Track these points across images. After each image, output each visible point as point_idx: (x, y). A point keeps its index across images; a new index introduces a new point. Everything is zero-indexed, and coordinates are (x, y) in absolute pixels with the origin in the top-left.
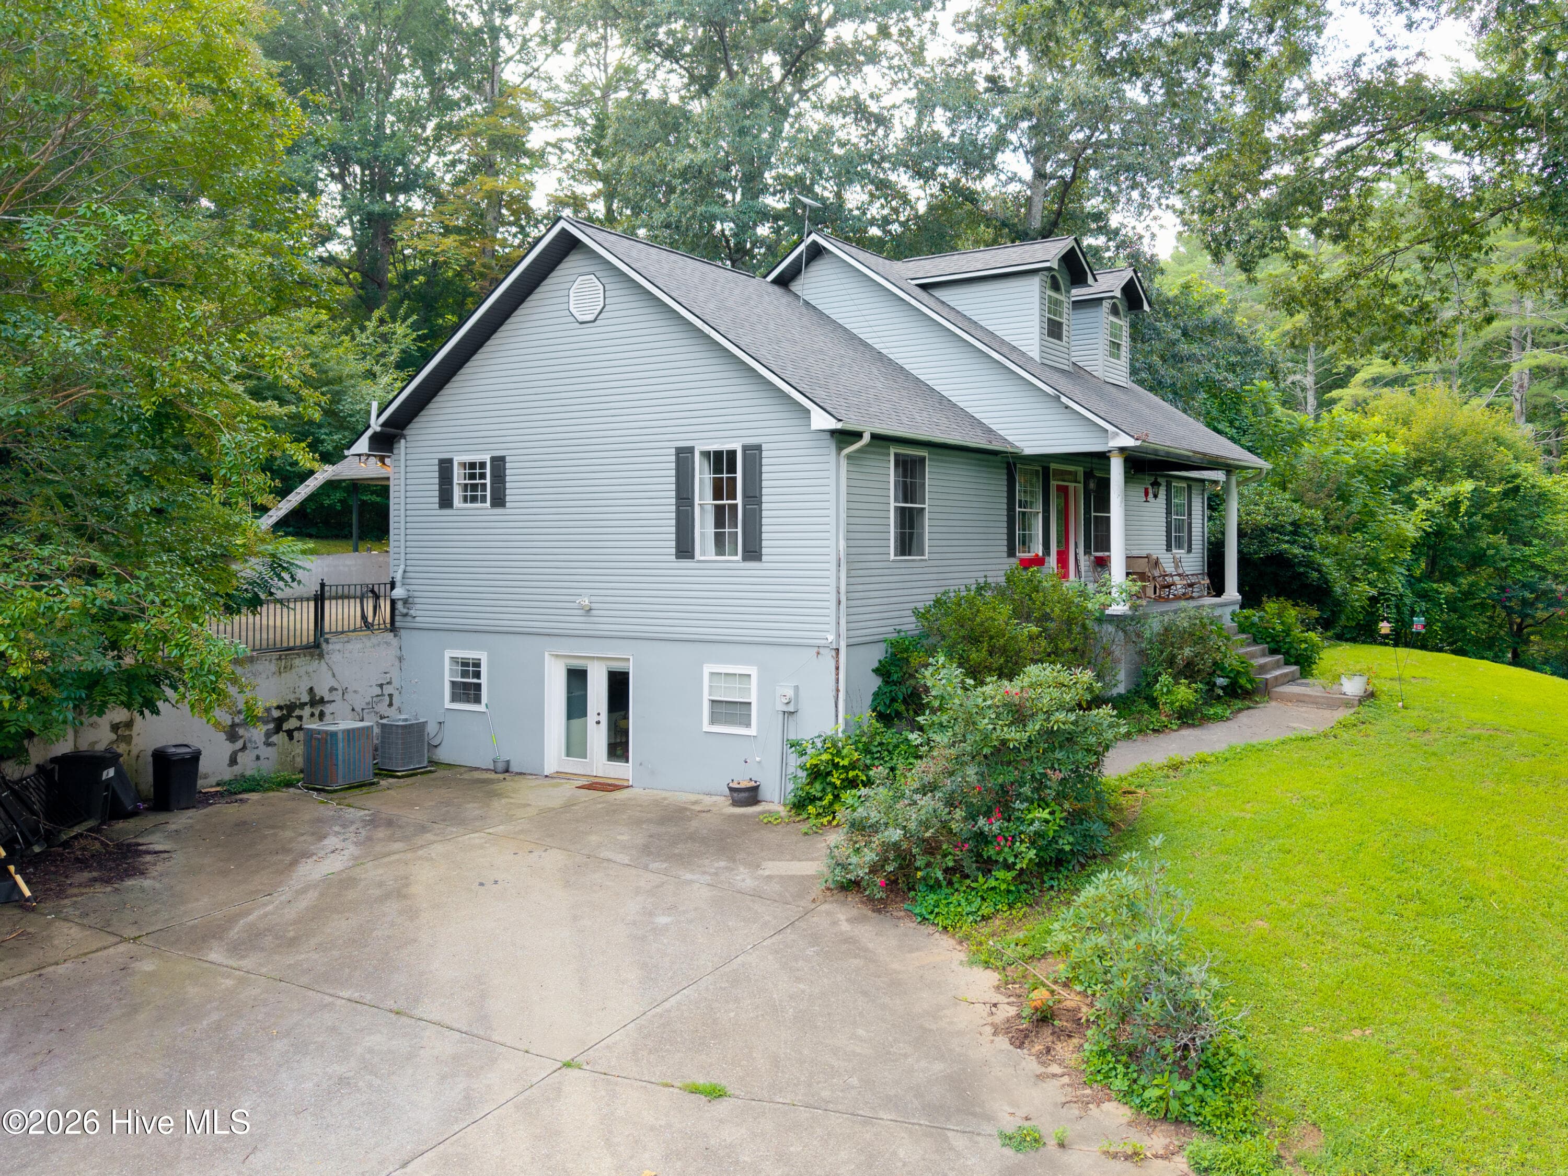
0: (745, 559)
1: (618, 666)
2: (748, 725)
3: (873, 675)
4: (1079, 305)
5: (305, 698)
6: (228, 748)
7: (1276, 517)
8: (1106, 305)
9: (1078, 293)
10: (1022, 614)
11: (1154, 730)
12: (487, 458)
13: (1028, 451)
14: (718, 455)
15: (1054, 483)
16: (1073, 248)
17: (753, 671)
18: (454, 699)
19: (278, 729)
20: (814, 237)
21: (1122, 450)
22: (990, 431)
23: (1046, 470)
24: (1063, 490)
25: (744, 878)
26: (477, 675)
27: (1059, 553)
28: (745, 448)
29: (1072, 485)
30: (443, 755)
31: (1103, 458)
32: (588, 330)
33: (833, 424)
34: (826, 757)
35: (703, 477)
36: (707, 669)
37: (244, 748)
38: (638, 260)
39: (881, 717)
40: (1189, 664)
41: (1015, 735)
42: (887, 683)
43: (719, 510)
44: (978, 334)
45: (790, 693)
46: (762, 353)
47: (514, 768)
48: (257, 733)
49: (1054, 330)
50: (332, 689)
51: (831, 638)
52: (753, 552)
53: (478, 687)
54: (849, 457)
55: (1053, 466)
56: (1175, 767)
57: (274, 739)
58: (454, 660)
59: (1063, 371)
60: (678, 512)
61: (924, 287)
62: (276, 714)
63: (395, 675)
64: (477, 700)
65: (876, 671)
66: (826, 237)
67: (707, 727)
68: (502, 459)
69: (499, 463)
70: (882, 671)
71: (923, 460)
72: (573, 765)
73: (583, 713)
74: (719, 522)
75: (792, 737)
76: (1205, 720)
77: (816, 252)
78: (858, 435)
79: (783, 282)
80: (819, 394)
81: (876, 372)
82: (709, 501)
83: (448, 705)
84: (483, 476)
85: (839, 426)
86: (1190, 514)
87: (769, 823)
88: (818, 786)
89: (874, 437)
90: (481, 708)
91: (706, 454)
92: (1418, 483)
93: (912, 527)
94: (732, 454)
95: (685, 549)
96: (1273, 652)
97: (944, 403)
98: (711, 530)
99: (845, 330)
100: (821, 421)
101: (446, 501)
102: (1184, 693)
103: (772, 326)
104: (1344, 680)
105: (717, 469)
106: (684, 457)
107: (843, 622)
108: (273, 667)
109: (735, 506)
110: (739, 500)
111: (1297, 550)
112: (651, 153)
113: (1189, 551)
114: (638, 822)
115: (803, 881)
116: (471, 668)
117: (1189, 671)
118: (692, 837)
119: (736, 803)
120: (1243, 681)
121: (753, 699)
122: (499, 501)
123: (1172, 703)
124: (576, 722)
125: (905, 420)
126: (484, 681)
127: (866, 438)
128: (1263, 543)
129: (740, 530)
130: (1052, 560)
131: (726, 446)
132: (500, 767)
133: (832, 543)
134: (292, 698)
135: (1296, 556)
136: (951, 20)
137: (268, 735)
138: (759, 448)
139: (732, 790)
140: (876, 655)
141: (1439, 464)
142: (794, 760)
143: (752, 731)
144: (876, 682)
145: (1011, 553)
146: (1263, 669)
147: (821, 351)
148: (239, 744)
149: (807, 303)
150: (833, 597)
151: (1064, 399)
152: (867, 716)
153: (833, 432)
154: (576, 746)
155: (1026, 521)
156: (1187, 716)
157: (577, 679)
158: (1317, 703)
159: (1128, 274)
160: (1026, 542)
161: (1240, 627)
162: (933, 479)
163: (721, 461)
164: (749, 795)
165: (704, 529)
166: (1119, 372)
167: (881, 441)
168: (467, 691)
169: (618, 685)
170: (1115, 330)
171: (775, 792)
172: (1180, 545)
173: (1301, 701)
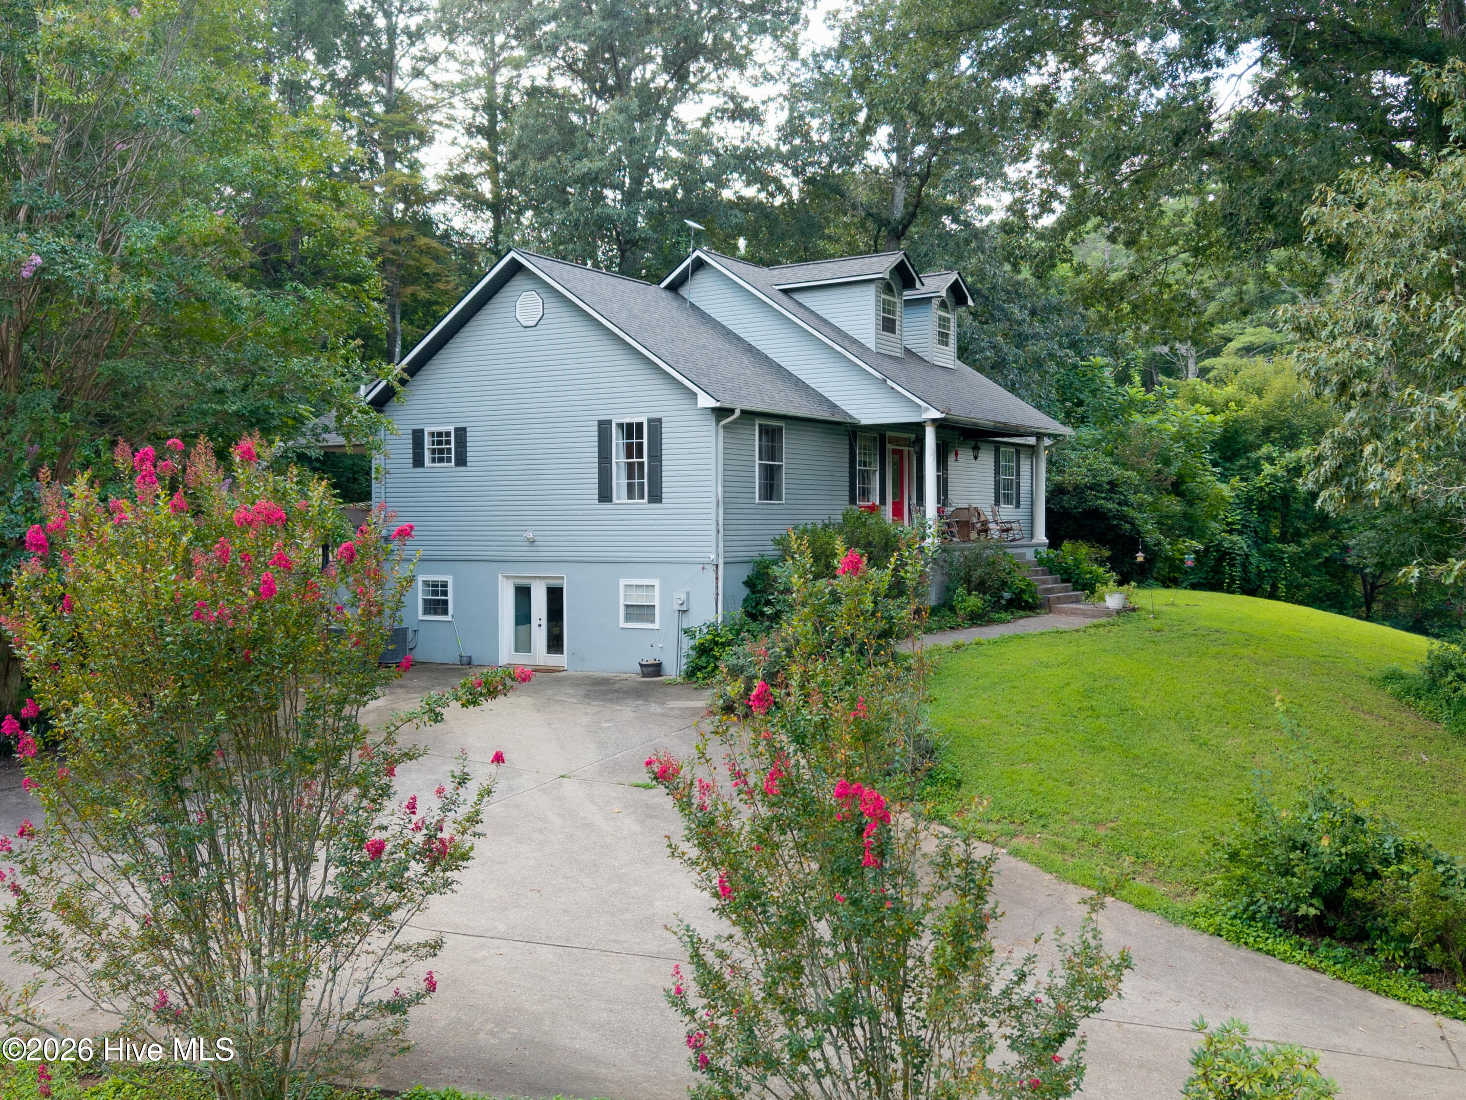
0: (650, 502)
1: (555, 583)
2: (653, 621)
3: (743, 587)
4: (908, 303)
7: (1094, 477)
8: (935, 303)
9: (908, 294)
11: (951, 628)
12: (451, 429)
13: (864, 422)
14: (630, 426)
15: (889, 447)
16: (902, 262)
17: (656, 582)
18: (426, 612)
20: (698, 253)
21: (934, 421)
22: (835, 406)
23: (883, 438)
24: (898, 453)
25: (655, 708)
26: (445, 593)
27: (894, 503)
28: (650, 421)
29: (906, 449)
30: (419, 655)
32: (529, 332)
33: (714, 404)
34: (709, 637)
35: (618, 442)
36: (623, 582)
38: (569, 281)
39: (749, 615)
40: (981, 582)
42: (753, 592)
43: (630, 466)
44: (826, 330)
45: (683, 597)
46: (662, 352)
47: (475, 661)
49: (888, 325)
51: (713, 557)
52: (656, 497)
53: (446, 602)
54: (725, 427)
55: (889, 434)
56: (958, 647)
58: (426, 583)
59: (895, 358)
60: (600, 468)
61: (785, 292)
64: (445, 612)
65: (745, 583)
66: (706, 253)
67: (622, 624)
68: (464, 429)
69: (461, 433)
70: (749, 583)
71: (780, 429)
72: (521, 659)
73: (528, 621)
74: (630, 475)
75: (685, 626)
76: (990, 622)
77: (699, 264)
78: (731, 411)
79: (674, 288)
80: (704, 381)
81: (746, 361)
82: (623, 460)
83: (421, 617)
84: (448, 442)
85: (718, 405)
86: (1018, 475)
87: (670, 684)
88: (704, 659)
89: (743, 412)
90: (448, 618)
91: (620, 426)
92: (1265, 450)
93: (772, 479)
94: (640, 426)
95: (605, 495)
96: (1064, 581)
97: (799, 384)
98: (624, 481)
99: (723, 326)
100: (705, 401)
101: (418, 461)
102: (974, 601)
103: (667, 329)
104: (1107, 598)
105: (629, 436)
106: (604, 427)
107: (721, 545)
109: (641, 465)
110: (645, 459)
111: (1110, 505)
112: (552, 159)
113: (1018, 506)
114: (578, 685)
115: (694, 711)
116: (438, 588)
117: (981, 587)
118: (617, 691)
119: (644, 675)
120: (1026, 597)
121: (657, 603)
122: (461, 461)
123: (966, 609)
124: (522, 628)
125: (767, 400)
126: (450, 597)
127: (737, 413)
128: (1082, 500)
129: (646, 481)
130: (888, 510)
131: (635, 420)
132: (465, 660)
133: (713, 489)
135: (1110, 510)
136: (824, 16)
138: (660, 420)
139: (641, 665)
140: (745, 572)
141: (1286, 432)
142: (687, 644)
143: (656, 626)
144: (745, 592)
145: (852, 501)
146: (1048, 591)
147: (704, 346)
149: (692, 305)
150: (713, 527)
151: (889, 382)
152: (738, 612)
153: (714, 410)
154: (523, 644)
155: (866, 477)
156: (976, 619)
157: (523, 594)
158: (1085, 615)
159: (953, 276)
160: (865, 493)
161: (1041, 562)
162: (788, 443)
163: (631, 430)
164: (655, 669)
165: (619, 481)
166: (947, 356)
167: (748, 415)
168: (436, 606)
169: (555, 595)
170: (944, 323)
171: (674, 668)
172: (1008, 501)
173: (1074, 613)
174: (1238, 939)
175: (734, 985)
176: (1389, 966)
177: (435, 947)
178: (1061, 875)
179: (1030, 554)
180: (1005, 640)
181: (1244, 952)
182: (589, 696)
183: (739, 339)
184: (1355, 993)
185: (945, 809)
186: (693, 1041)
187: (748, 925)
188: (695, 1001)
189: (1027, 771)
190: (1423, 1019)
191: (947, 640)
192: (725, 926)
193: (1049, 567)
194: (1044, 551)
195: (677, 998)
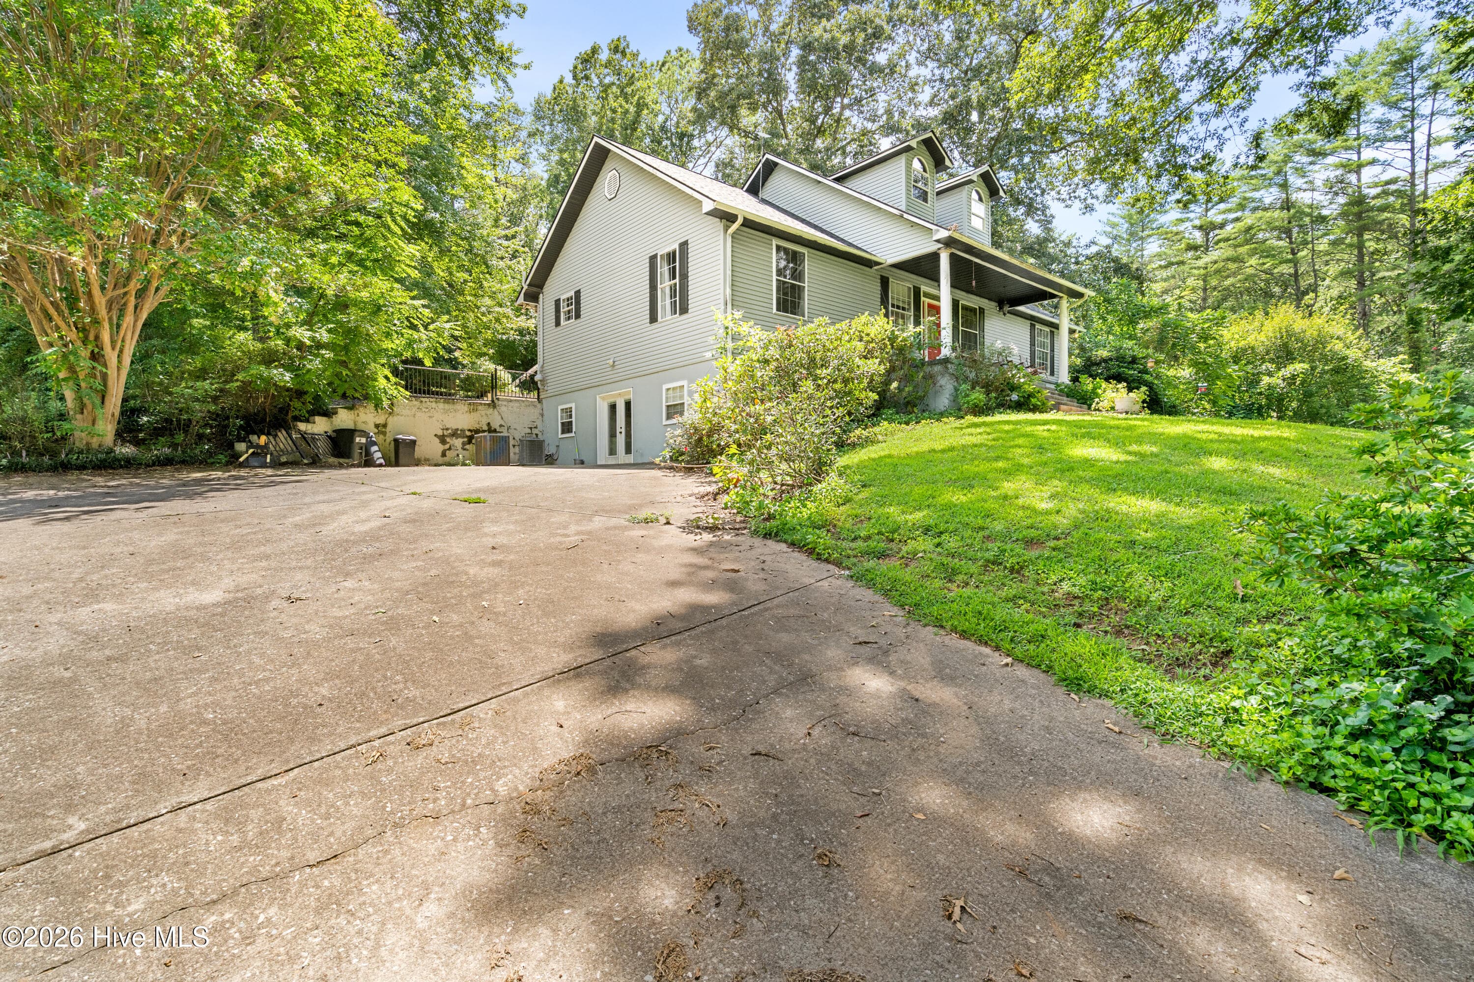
0: (681, 315)
1: (628, 397)
5: (485, 428)
6: (441, 448)
13: (890, 261)
15: (924, 300)
17: (685, 383)
18: (561, 432)
19: (470, 442)
23: (917, 289)
26: (571, 416)
28: (680, 245)
33: (712, 206)
35: (663, 269)
36: (664, 386)
37: (450, 449)
48: (458, 442)
50: (501, 426)
52: (685, 310)
53: (571, 423)
55: (924, 288)
57: (467, 447)
58: (560, 410)
60: (651, 296)
62: (468, 434)
63: (538, 423)
64: (571, 430)
67: (664, 422)
69: (578, 295)
72: (612, 460)
74: (669, 295)
79: (754, 192)
83: (558, 434)
86: (1052, 350)
90: (573, 435)
91: (664, 256)
94: (674, 252)
95: (653, 317)
97: (838, 239)
98: (668, 301)
105: (668, 262)
106: (653, 262)
108: (466, 408)
109: (675, 286)
110: (678, 280)
116: (568, 413)
117: (988, 387)
121: (685, 400)
122: (578, 316)
123: (968, 402)
126: (573, 419)
127: (740, 221)
129: (678, 299)
131: (672, 248)
132: (578, 462)
134: (478, 426)
137: (464, 444)
138: (687, 243)
148: (447, 446)
151: (905, 216)
155: (900, 318)
156: (980, 413)
157: (613, 409)
161: (1060, 391)
162: (812, 270)
163: (669, 258)
165: (662, 303)
168: (568, 426)
183: (796, 216)
193: (1067, 393)
194: (1064, 385)
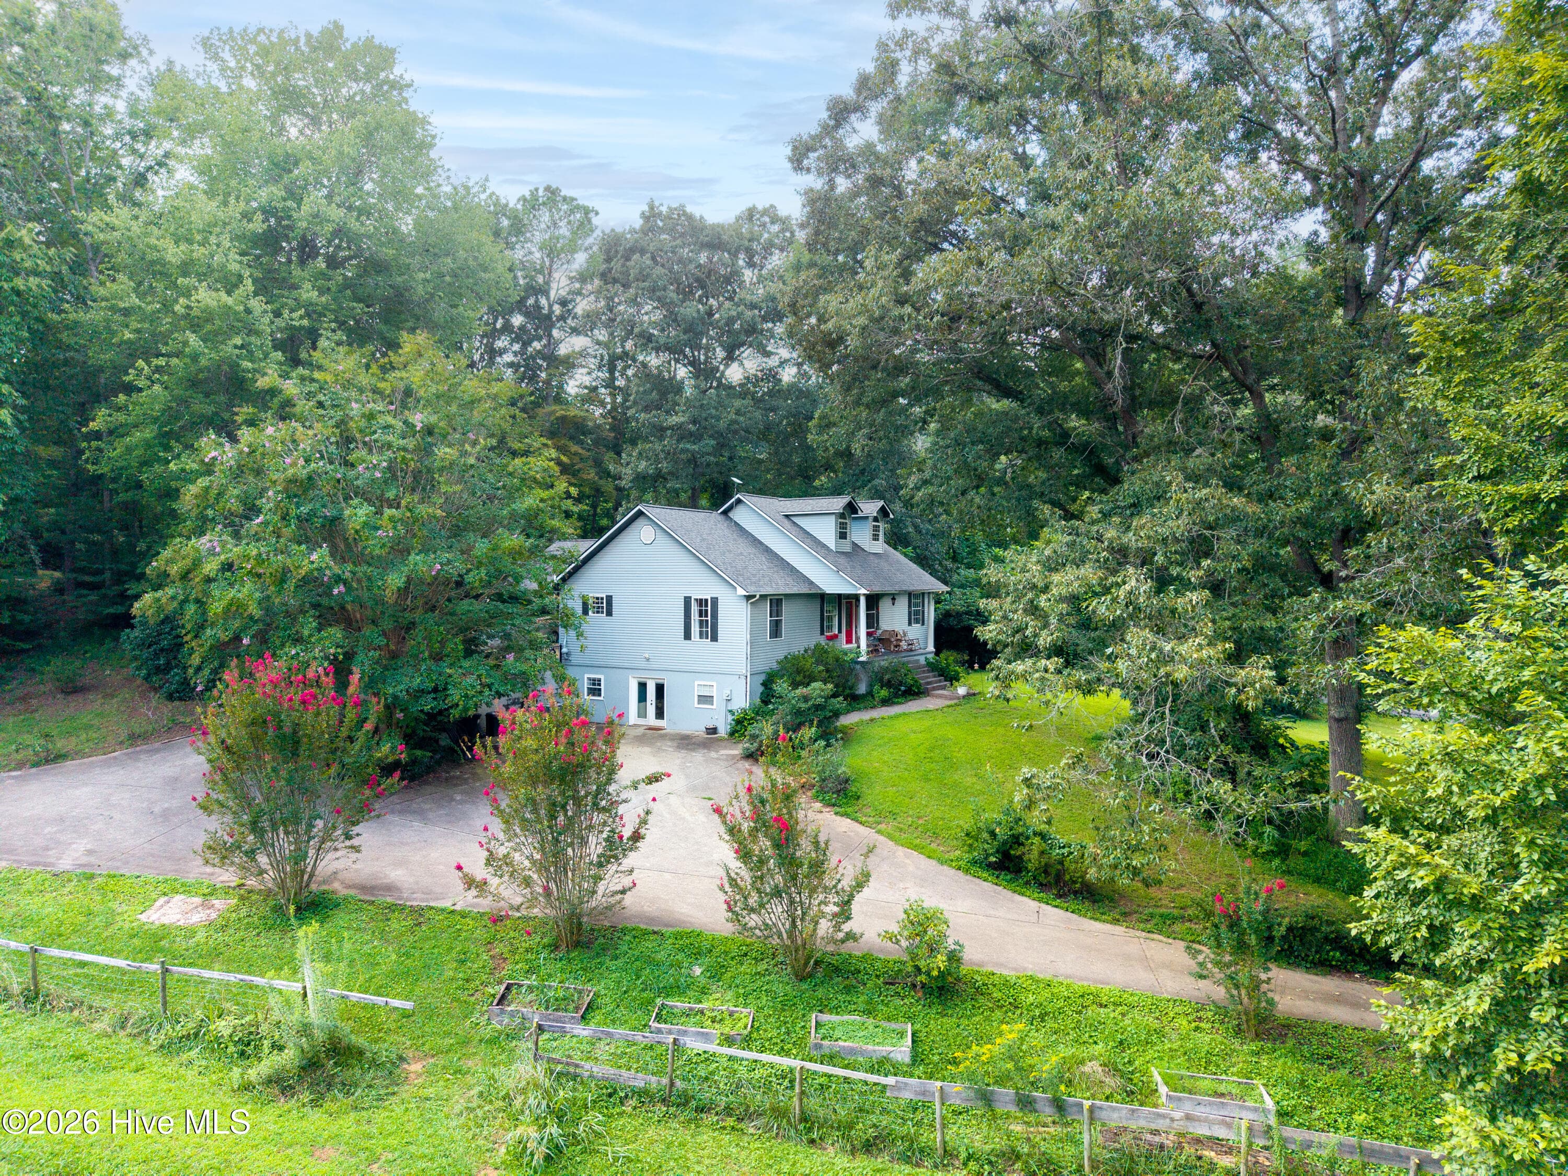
1: (660, 682)
2: (713, 705)
3: (760, 687)
4: (854, 522)
8: (870, 519)
9: (854, 517)
10: (818, 662)
11: (871, 708)
12: (604, 596)
13: (829, 592)
14: (701, 600)
15: (844, 601)
16: (850, 500)
20: (738, 495)
21: (864, 593)
22: (812, 583)
23: (840, 601)
24: (849, 603)
25: (713, 754)
27: (847, 632)
28: (712, 598)
29: (854, 601)
31: (856, 597)
32: (647, 547)
33: (745, 592)
34: (742, 715)
35: (695, 609)
38: (669, 521)
39: (763, 702)
40: (889, 681)
41: (803, 706)
42: (764, 688)
43: (701, 621)
44: (808, 541)
45: (729, 692)
46: (718, 563)
47: (616, 723)
49: (843, 536)
51: (744, 671)
52: (714, 638)
53: (600, 690)
54: (751, 603)
56: (872, 720)
59: (847, 552)
60: (685, 621)
61: (787, 516)
65: (761, 685)
66: (743, 496)
68: (611, 597)
69: (609, 599)
70: (764, 684)
71: (782, 603)
72: (641, 721)
73: (645, 701)
74: (701, 626)
75: (729, 708)
76: (893, 703)
77: (739, 501)
78: (755, 596)
79: (725, 513)
80: (740, 579)
82: (697, 617)
84: (602, 603)
85: (748, 593)
86: (923, 606)
87: (721, 740)
88: (739, 727)
89: (761, 595)
90: (601, 698)
93: (777, 627)
94: (706, 600)
95: (687, 636)
96: (938, 676)
97: (793, 571)
98: (698, 629)
99: (752, 536)
100: (741, 591)
101: (586, 612)
102: (884, 693)
103: (722, 545)
104: (960, 687)
106: (687, 600)
107: (749, 666)
113: (922, 624)
114: (673, 739)
115: (733, 756)
117: (889, 684)
118: (694, 744)
119: (709, 733)
120: (914, 688)
122: (609, 613)
123: (881, 698)
124: (642, 704)
125: (775, 586)
126: (602, 687)
127: (758, 597)
128: (960, 621)
130: (843, 636)
131: (704, 597)
133: (745, 635)
139: (706, 728)
140: (762, 678)
142: (730, 718)
143: (714, 707)
144: (761, 689)
145: (822, 633)
146: (929, 683)
147: (741, 554)
149: (736, 524)
150: (745, 656)
151: (840, 573)
152: (758, 701)
153: (745, 595)
154: (642, 714)
155: (830, 619)
156: (886, 702)
157: (642, 686)
158: (946, 697)
159: (881, 503)
160: (830, 628)
161: (929, 664)
162: (785, 607)
163: (701, 602)
164: (713, 731)
165: (695, 629)
166: (880, 547)
167: (763, 597)
168: (595, 690)
169: (660, 689)
170: (876, 529)
171: (723, 731)
172: (917, 622)
173: (941, 696)
174: (967, 871)
175: (742, 884)
176: (1027, 883)
177: (631, 871)
178: (897, 842)
179: (922, 660)
180: (897, 716)
181: (969, 877)
182: (679, 747)
183: (761, 543)
184: (1009, 894)
185: (849, 810)
186: (726, 902)
187: (745, 863)
188: (727, 888)
189: (891, 791)
190: (1034, 905)
191: (866, 715)
192: (739, 864)
193: (933, 667)
194: (931, 656)
195: (722, 888)
